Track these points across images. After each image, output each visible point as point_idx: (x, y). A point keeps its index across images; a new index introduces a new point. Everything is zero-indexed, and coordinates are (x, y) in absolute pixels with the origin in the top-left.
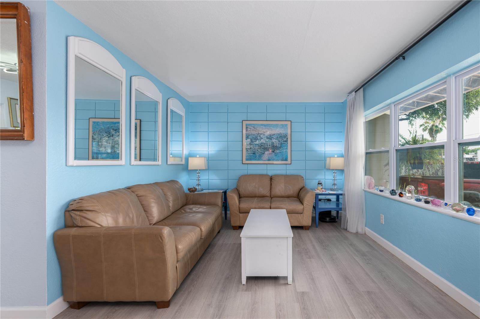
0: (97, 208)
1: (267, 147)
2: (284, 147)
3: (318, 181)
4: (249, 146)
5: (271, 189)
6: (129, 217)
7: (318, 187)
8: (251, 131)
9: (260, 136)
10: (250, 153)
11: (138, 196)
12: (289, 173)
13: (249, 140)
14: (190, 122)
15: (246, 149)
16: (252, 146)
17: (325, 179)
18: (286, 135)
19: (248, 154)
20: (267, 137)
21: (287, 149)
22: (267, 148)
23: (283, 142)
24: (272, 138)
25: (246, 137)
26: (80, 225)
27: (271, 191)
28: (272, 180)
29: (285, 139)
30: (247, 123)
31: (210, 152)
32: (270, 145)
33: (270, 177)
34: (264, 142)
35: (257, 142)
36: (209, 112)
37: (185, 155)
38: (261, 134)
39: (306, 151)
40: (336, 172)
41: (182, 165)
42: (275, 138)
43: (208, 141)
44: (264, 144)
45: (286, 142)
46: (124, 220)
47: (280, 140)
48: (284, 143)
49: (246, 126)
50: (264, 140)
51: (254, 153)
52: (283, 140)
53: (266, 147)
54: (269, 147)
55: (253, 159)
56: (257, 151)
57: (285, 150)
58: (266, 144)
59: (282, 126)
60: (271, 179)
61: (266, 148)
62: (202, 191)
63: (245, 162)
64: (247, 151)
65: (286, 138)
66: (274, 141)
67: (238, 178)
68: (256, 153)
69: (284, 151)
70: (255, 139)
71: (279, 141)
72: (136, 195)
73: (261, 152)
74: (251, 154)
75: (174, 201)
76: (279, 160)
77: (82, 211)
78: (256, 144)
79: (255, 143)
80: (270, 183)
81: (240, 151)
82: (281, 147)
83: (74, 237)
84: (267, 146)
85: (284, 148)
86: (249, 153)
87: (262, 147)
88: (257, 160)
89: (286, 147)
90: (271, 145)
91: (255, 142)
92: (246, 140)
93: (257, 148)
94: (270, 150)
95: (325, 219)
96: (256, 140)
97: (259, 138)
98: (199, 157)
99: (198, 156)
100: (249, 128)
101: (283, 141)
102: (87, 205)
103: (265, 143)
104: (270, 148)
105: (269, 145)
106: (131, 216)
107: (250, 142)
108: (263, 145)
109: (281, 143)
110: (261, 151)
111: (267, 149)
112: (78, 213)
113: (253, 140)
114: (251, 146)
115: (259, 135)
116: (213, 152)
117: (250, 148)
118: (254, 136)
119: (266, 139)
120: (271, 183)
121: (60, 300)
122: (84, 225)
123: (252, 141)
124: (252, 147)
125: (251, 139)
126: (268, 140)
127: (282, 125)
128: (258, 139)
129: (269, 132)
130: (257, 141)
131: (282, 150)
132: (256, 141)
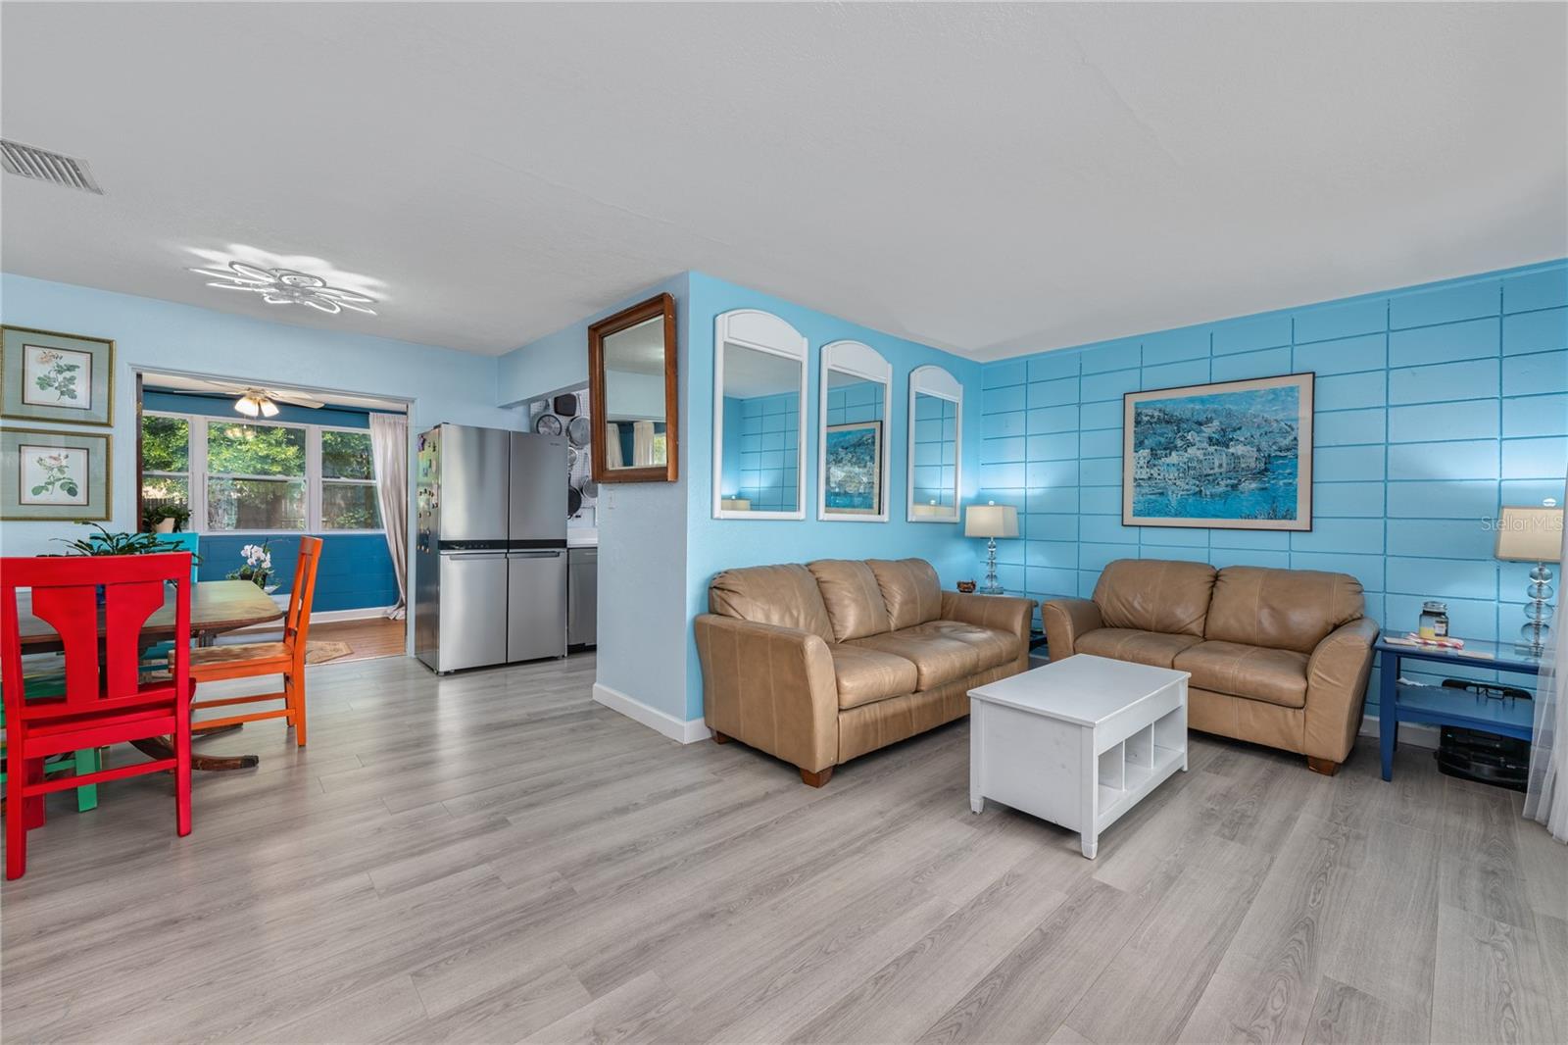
0: (740, 588)
1: (1212, 472)
2: (1281, 471)
3: (1426, 604)
4: (1144, 471)
5: (1207, 612)
6: (791, 615)
7: (1422, 628)
8: (1151, 424)
9: (1183, 438)
10: (1147, 494)
11: (819, 581)
12: (1300, 563)
13: (1146, 452)
14: (982, 412)
15: (1136, 480)
16: (1155, 471)
17: (1500, 602)
18: (1290, 426)
19: (1142, 495)
20: (1210, 439)
21: (1293, 475)
22: (1209, 475)
23: (1279, 453)
24: (1231, 440)
25: (1135, 444)
26: (719, 611)
27: (1206, 619)
28: (1218, 583)
29: (1286, 442)
30: (1138, 401)
31: (1030, 492)
32: (1221, 466)
33: (1213, 572)
34: (1200, 454)
35: (1174, 458)
36: (1030, 381)
37: (962, 499)
38: (1189, 431)
39: (1386, 481)
40: (1547, 571)
41: (955, 523)
42: (1243, 439)
43: (1026, 462)
44: (1200, 461)
45: (1288, 450)
46: (782, 618)
47: (1264, 445)
48: (1281, 454)
49: (1136, 408)
50: (1199, 449)
51: (1162, 494)
52: (1274, 443)
53: (1205, 473)
54: (1217, 470)
55: (1158, 512)
56: (1174, 487)
57: (1285, 481)
58: (1205, 463)
59: (1271, 396)
60: (1217, 578)
61: (1206, 476)
62: (1002, 593)
63: (1129, 519)
64: (1139, 486)
65: (1291, 438)
66: (1238, 449)
67: (1103, 569)
68: (1170, 493)
69: (1281, 483)
70: (1165, 449)
71: (1259, 450)
72: (817, 579)
73: (1187, 490)
74: (1149, 496)
75: (904, 604)
76: (1256, 518)
77: (723, 589)
78: (1168, 465)
79: (1168, 460)
80: (1209, 592)
81: (1115, 488)
82: (1266, 470)
83: (713, 627)
84: (1212, 469)
85: (1279, 474)
86: (1144, 491)
87: (1192, 472)
88: (1172, 516)
89: (1288, 471)
90: (1224, 465)
91: (1166, 456)
92: (1136, 452)
93: (1171, 477)
94: (1222, 483)
95: (1468, 766)
96: (1168, 451)
97: (1179, 443)
98: (996, 504)
99: (991, 503)
100: (1146, 416)
101: (1274, 447)
102: (731, 583)
103: (1201, 457)
104: (1221, 474)
105: (1217, 464)
106: (795, 613)
107: (1148, 459)
108: (1195, 464)
109: (1269, 456)
110: (1187, 487)
111: (1210, 478)
112: (719, 592)
113: (1159, 452)
114: (1152, 472)
115: (1180, 434)
116: (1037, 492)
117: (1150, 478)
118: (1163, 440)
119: (1205, 445)
120: (1212, 594)
121: (700, 721)
122: (723, 612)
123: (1154, 455)
124: (1155, 475)
125: (1152, 450)
126: (1216, 447)
127: (1274, 391)
128: (1176, 447)
129: (1221, 422)
130: (1174, 453)
131: (1272, 482)
132: (1170, 454)
